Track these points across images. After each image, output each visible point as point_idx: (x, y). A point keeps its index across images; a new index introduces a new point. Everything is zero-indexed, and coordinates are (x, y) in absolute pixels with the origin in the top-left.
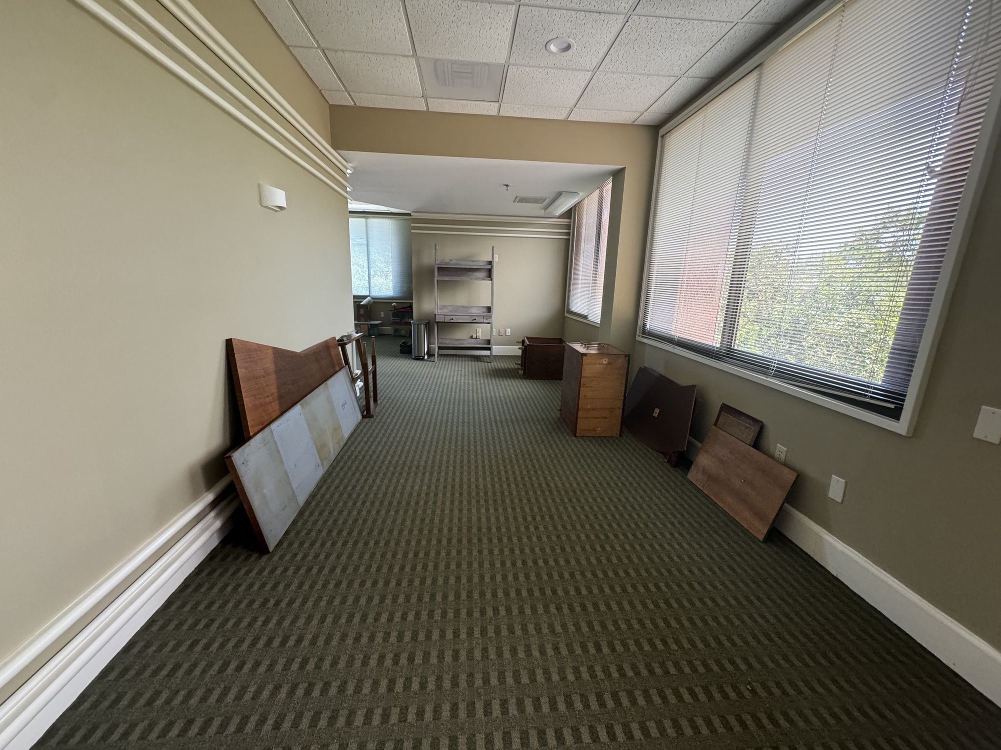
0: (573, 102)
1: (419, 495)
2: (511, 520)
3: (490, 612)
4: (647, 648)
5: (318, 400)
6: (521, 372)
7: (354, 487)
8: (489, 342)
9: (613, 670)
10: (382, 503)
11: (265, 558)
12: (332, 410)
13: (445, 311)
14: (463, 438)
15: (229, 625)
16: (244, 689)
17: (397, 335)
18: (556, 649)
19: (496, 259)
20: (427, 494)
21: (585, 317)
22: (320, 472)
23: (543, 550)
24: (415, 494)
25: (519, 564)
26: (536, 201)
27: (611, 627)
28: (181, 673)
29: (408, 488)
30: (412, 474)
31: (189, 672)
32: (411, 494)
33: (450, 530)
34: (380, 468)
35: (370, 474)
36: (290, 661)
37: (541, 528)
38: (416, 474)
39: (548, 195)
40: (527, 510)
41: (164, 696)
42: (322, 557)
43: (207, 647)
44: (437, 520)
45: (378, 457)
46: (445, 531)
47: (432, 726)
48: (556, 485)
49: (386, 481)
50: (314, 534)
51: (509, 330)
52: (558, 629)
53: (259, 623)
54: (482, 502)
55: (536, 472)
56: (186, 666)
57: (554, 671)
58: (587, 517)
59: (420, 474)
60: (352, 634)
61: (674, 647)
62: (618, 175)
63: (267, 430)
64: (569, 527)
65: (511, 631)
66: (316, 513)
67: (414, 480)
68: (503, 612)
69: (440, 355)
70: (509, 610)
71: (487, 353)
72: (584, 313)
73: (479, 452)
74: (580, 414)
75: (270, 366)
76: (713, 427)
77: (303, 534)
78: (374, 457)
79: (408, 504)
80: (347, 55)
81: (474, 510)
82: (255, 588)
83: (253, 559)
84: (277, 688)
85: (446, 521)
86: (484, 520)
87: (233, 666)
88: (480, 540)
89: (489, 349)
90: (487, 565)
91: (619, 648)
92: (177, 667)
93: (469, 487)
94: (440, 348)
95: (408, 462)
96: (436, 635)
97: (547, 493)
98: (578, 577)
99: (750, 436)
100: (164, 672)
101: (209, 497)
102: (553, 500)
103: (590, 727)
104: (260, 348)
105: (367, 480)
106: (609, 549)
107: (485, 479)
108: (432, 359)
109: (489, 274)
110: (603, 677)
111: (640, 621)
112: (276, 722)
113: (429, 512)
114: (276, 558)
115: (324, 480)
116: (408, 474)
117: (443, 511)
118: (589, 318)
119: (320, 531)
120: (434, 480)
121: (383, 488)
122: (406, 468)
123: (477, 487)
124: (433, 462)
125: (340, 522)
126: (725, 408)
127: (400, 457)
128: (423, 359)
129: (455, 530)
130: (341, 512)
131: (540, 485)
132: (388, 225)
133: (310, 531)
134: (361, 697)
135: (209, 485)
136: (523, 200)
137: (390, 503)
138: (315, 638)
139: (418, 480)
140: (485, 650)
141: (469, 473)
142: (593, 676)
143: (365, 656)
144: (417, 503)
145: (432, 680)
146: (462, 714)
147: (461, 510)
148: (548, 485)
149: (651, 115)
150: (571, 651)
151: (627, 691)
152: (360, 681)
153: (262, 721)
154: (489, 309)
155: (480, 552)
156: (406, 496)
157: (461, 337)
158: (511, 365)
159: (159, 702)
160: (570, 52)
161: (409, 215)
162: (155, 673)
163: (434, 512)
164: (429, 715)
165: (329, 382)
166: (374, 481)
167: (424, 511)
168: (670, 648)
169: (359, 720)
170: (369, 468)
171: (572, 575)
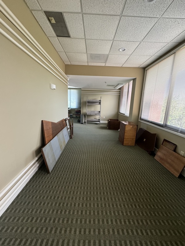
0: (124, 62)
1: (85, 160)
2: (109, 168)
3: (106, 194)
4: (149, 207)
5: (60, 134)
6: (108, 128)
7: (69, 157)
8: (99, 120)
9: (140, 213)
10: (76, 161)
11: (49, 174)
12: (63, 137)
13: (89, 112)
14: (94, 145)
15: (41, 192)
16: (45, 210)
17: (76, 117)
18: (124, 206)
19: (102, 100)
20: (87, 159)
21: (124, 114)
22: (61, 152)
23: (118, 176)
24: (84, 159)
25: (112, 180)
26: (112, 86)
27: (138, 200)
28: (30, 204)
29: (82, 157)
30: (83, 154)
31: (32, 204)
32: (83, 159)
33: (93, 170)
34: (75, 152)
35: (72, 153)
36: (56, 204)
37: (117, 170)
38: (84, 154)
39: (116, 84)
40: (113, 165)
41: (27, 210)
42: (62, 175)
43: (36, 198)
44: (90, 167)
45: (74, 149)
46: (92, 170)
47: (93, 225)
48: (119, 158)
49: (77, 155)
50: (60, 169)
51: (104, 117)
52: (124, 200)
53: (48, 192)
54: (101, 162)
55: (114, 155)
56: (31, 202)
57: (124, 212)
58: (128, 168)
59: (85, 154)
60: (71, 197)
61: (157, 207)
62: (134, 80)
63: (50, 142)
64: (124, 171)
65: (112, 199)
66: (60, 163)
67: (83, 155)
68: (109, 194)
69: (87, 123)
70: (110, 193)
71: (99, 122)
72: (124, 113)
73: (99, 148)
74: (124, 140)
75: (51, 127)
76: (162, 145)
77: (57, 168)
78: (73, 149)
79: (82, 162)
80: (71, 53)
81: (99, 164)
82: (47, 182)
83: (46, 174)
84: (53, 211)
85: (92, 167)
86: (102, 167)
87: (42, 204)
88: (101, 173)
89: (99, 121)
90: (104, 180)
91: (142, 207)
92: (29, 203)
93: (97, 158)
94: (87, 121)
95: (82, 151)
96: (92, 199)
97: (117, 161)
98: (128, 185)
99: (173, 149)
100: (26, 204)
101: (36, 159)
102: (119, 163)
103: (136, 230)
104: (49, 122)
105: (72, 155)
106: (135, 177)
107: (101, 156)
108: (85, 124)
109: (100, 103)
110: (138, 215)
111: (146, 199)
112: (54, 220)
113: (88, 164)
114: (51, 175)
115: (62, 154)
116: (82, 154)
117: (91, 164)
118: (125, 115)
119: (61, 168)
120: (88, 156)
121: (76, 157)
122: (81, 152)
123: (99, 158)
124: (88, 151)
125: (66, 166)
126: (165, 140)
127: (79, 149)
128: (83, 124)
129: (95, 170)
130: (66, 163)
131: (115, 158)
132: (75, 91)
133: (59, 168)
134: (75, 215)
135: (37, 156)
136: (109, 86)
137: (78, 161)
138: (62, 197)
139: (84, 156)
140: (105, 204)
141: (97, 154)
142: (135, 214)
143: (75, 203)
144: (85, 162)
145: (92, 212)
146: (101, 223)
147: (95, 164)
148: (117, 158)
149: (143, 65)
150: (128, 207)
151: (145, 220)
152: (74, 211)
153: (50, 220)
154: (100, 112)
155: (102, 176)
156: (82, 160)
157: (92, 118)
158: (105, 126)
159: (25, 212)
160: (125, 51)
161: (81, 89)
162: (24, 204)
163: (89, 164)
164: (92, 222)
165: (63, 130)
166: (74, 155)
167: (87, 164)
168: (155, 208)
169: (74, 222)
170: (72, 152)
171: (126, 184)
